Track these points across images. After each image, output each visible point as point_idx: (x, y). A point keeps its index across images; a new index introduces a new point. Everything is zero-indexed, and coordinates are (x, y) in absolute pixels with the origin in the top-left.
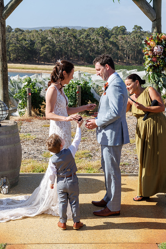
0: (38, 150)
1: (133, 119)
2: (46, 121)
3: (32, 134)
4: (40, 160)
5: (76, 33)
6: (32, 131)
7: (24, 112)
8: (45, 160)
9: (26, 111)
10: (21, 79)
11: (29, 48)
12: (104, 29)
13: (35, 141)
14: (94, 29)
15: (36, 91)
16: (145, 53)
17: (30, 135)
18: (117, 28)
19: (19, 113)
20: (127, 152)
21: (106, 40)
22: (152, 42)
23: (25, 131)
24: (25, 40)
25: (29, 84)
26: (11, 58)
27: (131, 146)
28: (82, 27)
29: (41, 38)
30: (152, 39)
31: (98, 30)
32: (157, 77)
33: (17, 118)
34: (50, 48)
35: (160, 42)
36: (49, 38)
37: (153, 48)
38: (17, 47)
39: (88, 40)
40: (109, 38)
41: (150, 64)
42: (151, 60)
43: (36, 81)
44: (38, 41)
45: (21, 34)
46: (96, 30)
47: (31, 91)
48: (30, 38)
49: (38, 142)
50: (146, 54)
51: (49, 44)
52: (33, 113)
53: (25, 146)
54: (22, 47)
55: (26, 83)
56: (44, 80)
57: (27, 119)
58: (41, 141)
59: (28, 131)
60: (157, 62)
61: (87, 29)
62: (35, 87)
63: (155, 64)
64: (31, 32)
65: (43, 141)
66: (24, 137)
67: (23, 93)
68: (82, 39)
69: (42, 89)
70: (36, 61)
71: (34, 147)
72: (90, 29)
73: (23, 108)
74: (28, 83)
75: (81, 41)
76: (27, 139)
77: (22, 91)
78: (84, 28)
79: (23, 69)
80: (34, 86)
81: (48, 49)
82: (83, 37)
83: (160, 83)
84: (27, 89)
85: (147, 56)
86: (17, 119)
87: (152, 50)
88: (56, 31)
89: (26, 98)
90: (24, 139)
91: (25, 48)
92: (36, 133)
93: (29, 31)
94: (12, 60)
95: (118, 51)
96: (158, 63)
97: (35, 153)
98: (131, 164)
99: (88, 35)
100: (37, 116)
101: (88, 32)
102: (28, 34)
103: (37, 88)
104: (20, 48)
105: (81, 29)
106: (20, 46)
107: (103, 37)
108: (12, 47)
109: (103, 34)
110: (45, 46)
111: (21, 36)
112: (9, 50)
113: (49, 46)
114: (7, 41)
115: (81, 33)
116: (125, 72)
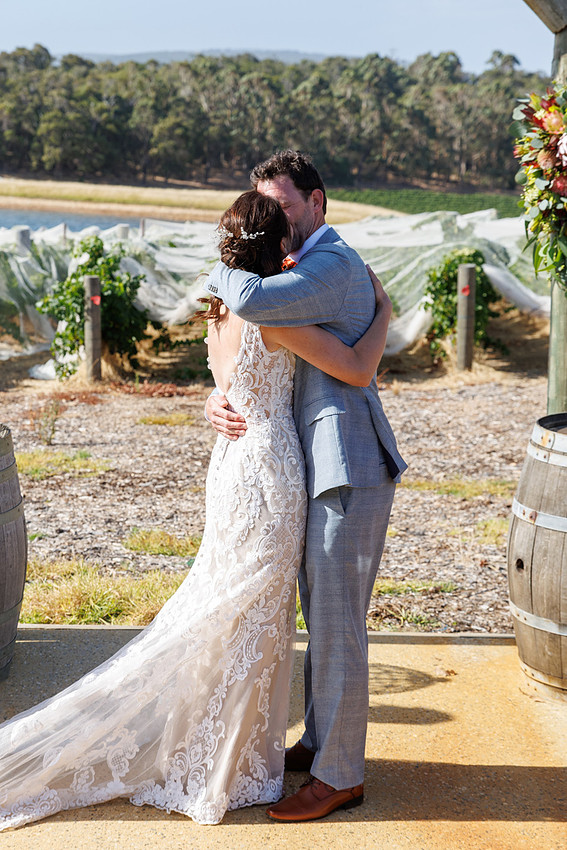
0: (110, 521)
1: (477, 399)
2: (153, 399)
3: (97, 453)
4: (114, 566)
5: (280, 73)
6: (99, 441)
7: (73, 364)
8: (132, 564)
9: (80, 360)
10: (72, 242)
11: (110, 127)
12: (381, 60)
13: (104, 483)
14: (345, 60)
15: (119, 287)
17: (86, 457)
18: (428, 60)
19: (58, 369)
20: (452, 533)
21: (390, 102)
22: (552, 115)
23: (69, 441)
24: (99, 98)
25: (96, 260)
26: (44, 158)
27: (467, 508)
28: (304, 54)
29: (154, 89)
30: (551, 102)
31: (360, 63)
33: (47, 388)
34: (185, 128)
36: (184, 93)
37: (558, 140)
38: (69, 121)
39: (325, 101)
40: (399, 93)
41: (544, 205)
42: (547, 187)
43: (123, 251)
44: (143, 101)
45: (85, 75)
46: (352, 65)
47: (102, 287)
48: (116, 91)
49: (115, 485)
50: (528, 163)
51: (185, 112)
52: (106, 368)
53: (63, 501)
54: (87, 121)
55: (85, 258)
56: (151, 249)
57: (84, 393)
58: (127, 481)
59: (82, 441)
61: (319, 61)
62: (117, 274)
63: (562, 202)
64: (118, 69)
65: (134, 482)
66: (64, 467)
67: (72, 294)
69: (142, 283)
70: (135, 172)
71: (97, 508)
72: (331, 60)
73: (73, 348)
74: (91, 257)
75: (298, 102)
76: (77, 474)
77: (68, 288)
78: (309, 59)
79: (90, 200)
80: (115, 268)
81: (179, 131)
82: (306, 89)
84: (84, 280)
85: (531, 170)
86: (47, 393)
87: (552, 149)
89: (81, 314)
90: (64, 473)
91: (98, 125)
92: (112, 448)
93: (112, 65)
94: (47, 167)
95: (432, 142)
97: (99, 532)
98: (462, 589)
99: (323, 85)
100: (123, 382)
101: (325, 72)
102: (108, 75)
103: (125, 278)
104: (78, 125)
105: (298, 60)
106: (77, 119)
107: (377, 90)
108: (50, 121)
109: (376, 80)
110: (167, 120)
111: (83, 84)
112: (39, 132)
113: (182, 121)
114: (32, 101)
115: (299, 75)
116: (451, 221)
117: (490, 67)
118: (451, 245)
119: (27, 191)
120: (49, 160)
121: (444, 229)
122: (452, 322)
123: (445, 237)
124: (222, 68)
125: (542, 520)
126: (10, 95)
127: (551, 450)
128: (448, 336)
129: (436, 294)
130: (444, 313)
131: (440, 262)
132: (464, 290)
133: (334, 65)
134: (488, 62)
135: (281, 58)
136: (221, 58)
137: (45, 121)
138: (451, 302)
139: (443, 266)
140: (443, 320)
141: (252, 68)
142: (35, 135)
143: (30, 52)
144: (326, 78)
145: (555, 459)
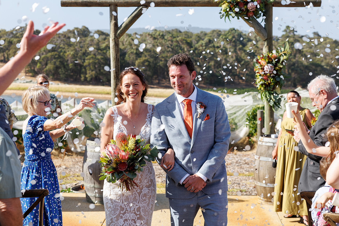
5: (191, 37)
12: (236, 31)
14: (220, 31)
16: (257, 71)
21: (240, 49)
22: (263, 61)
26: (87, 76)
28: (202, 28)
30: (263, 58)
31: (227, 32)
32: (269, 95)
34: (149, 62)
35: (270, 61)
37: (264, 67)
38: (98, 59)
40: (244, 45)
41: (261, 83)
42: (262, 78)
44: (130, 51)
45: (105, 39)
46: (223, 33)
50: (257, 73)
54: (106, 59)
60: (268, 80)
61: (208, 32)
63: (266, 82)
68: (201, 48)
72: (214, 31)
75: (199, 50)
78: (204, 30)
81: (146, 64)
82: (202, 44)
83: (271, 100)
87: (263, 69)
88: (159, 35)
94: (88, 79)
96: (269, 82)
99: (210, 41)
101: (211, 36)
104: (102, 61)
105: (199, 32)
106: (102, 58)
107: (234, 44)
108: (90, 59)
109: (234, 39)
110: (141, 58)
111: (104, 43)
112: (85, 64)
113: (148, 59)
114: (81, 50)
115: (199, 38)
116: (256, 95)
117: (284, 33)
118: (256, 104)
119: (80, 90)
120: (89, 77)
121: (253, 98)
122: (256, 131)
123: (254, 101)
124: (165, 35)
125: (261, 159)
126: (72, 48)
127: (263, 142)
128: (255, 136)
129: (250, 121)
130: (253, 127)
131: (251, 109)
132: (259, 119)
133: (215, 33)
134: (283, 31)
135: (191, 31)
136: (164, 31)
137: (87, 60)
138: (255, 123)
139: (252, 111)
140: (252, 130)
141: (179, 35)
142: (83, 66)
143: (81, 29)
144: (211, 39)
145: (264, 144)
